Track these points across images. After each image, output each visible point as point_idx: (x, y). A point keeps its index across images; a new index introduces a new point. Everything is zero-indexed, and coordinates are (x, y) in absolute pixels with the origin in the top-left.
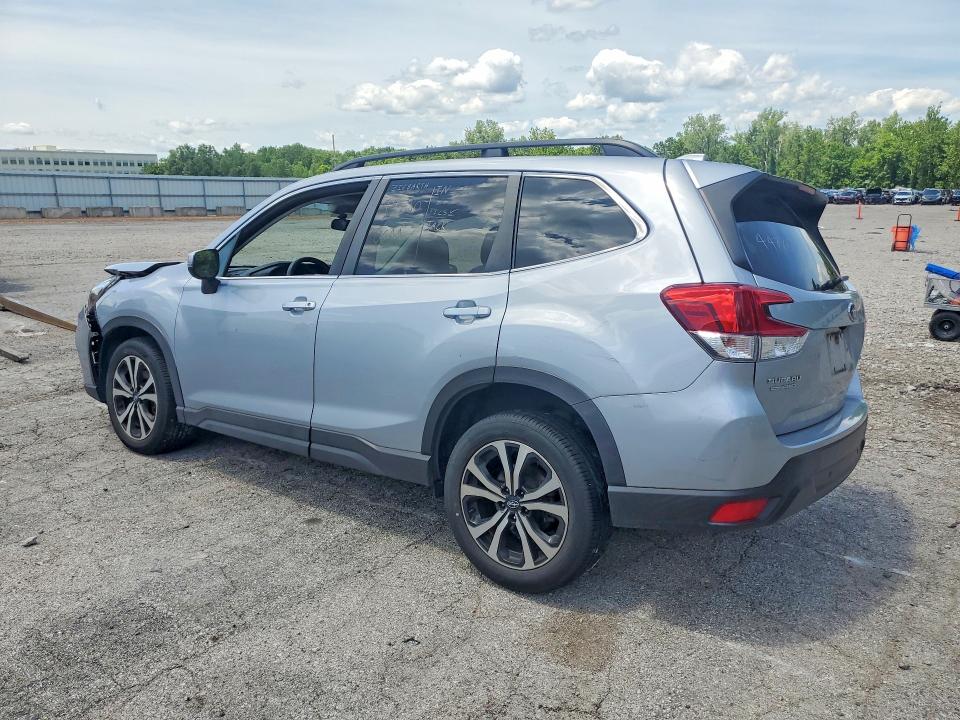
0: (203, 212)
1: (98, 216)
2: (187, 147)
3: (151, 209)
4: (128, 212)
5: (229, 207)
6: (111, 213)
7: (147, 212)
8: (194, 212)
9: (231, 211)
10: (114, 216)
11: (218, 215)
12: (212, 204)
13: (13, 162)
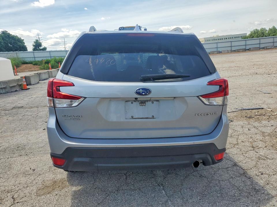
0: (245, 50)
1: (213, 54)
2: (256, 30)
3: (228, 51)
4: (221, 52)
5: (253, 48)
6: (216, 53)
7: (227, 52)
8: (241, 50)
9: (254, 49)
10: (217, 53)
11: (249, 51)
12: (248, 47)
13: (208, 41)
